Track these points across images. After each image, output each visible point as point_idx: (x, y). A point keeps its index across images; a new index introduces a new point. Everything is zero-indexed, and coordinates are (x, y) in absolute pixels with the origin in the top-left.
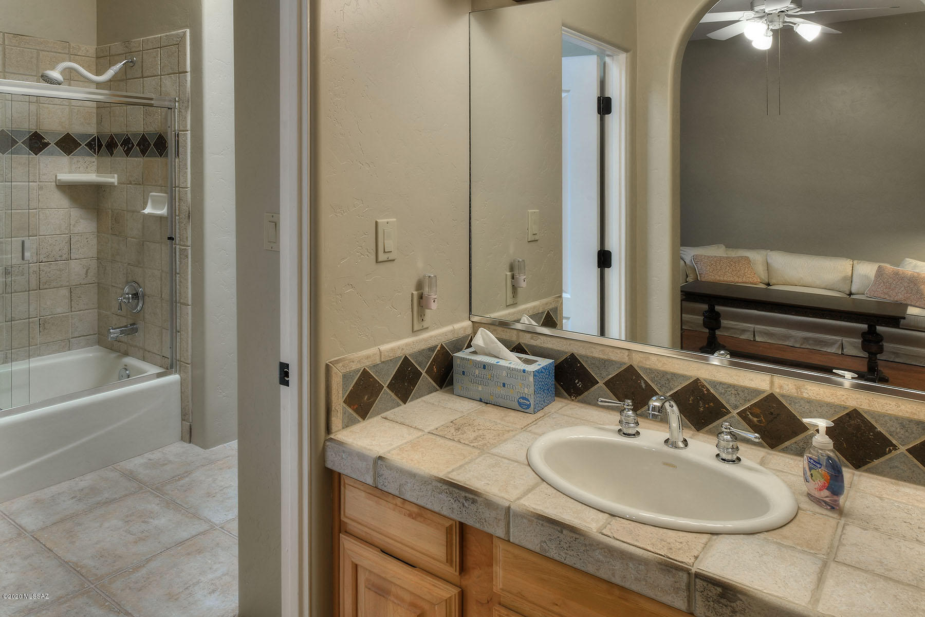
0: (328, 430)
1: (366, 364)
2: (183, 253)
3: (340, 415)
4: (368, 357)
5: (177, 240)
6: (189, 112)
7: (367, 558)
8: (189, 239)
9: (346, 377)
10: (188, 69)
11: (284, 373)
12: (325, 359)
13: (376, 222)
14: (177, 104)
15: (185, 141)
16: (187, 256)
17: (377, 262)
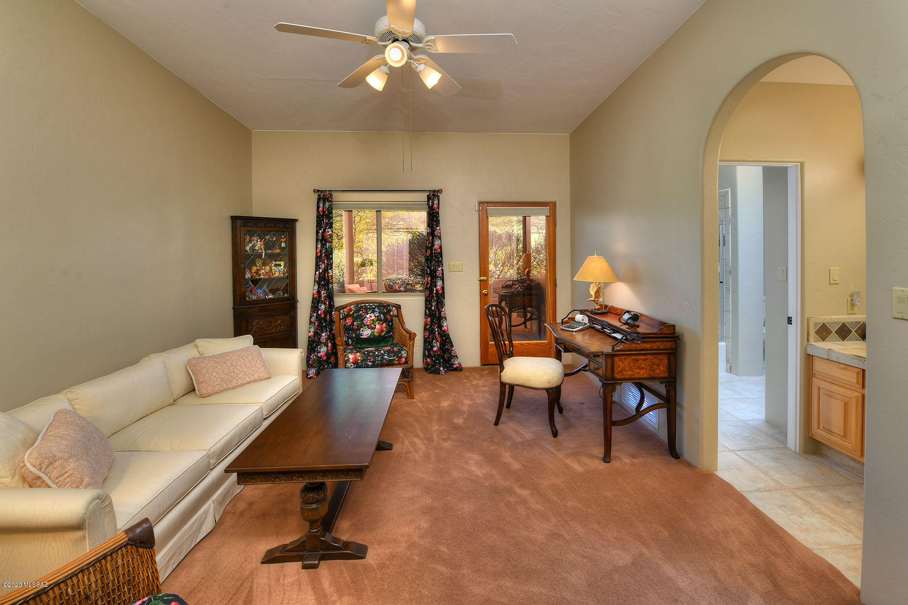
0: (808, 341)
1: (825, 321)
2: (728, 290)
3: (813, 336)
4: (825, 319)
5: (724, 283)
6: (730, 226)
7: (824, 385)
8: (731, 282)
9: (816, 324)
10: (730, 206)
11: (790, 320)
12: (806, 316)
13: (830, 269)
14: (724, 223)
15: (729, 239)
16: (729, 290)
17: (830, 284)
